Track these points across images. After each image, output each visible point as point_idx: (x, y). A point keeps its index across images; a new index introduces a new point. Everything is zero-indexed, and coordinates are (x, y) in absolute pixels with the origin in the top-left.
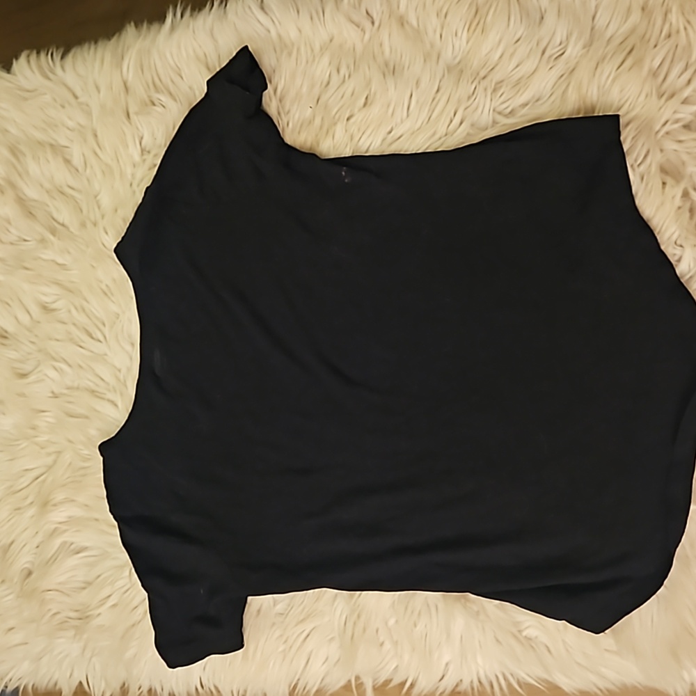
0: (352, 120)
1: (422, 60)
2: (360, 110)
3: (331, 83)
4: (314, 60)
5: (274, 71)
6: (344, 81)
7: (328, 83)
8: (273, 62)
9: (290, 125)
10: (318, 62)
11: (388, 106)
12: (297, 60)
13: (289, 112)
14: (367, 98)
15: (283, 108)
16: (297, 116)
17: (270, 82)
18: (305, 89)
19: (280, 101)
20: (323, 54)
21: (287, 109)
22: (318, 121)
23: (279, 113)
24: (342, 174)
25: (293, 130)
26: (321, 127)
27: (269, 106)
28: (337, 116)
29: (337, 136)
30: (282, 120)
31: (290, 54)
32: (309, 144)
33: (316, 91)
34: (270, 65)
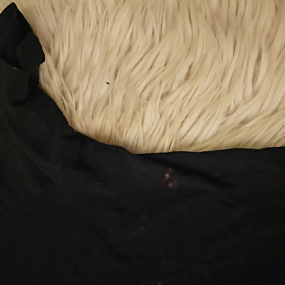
0: (170, 99)
1: (273, 9)
2: (180, 85)
3: (134, 49)
4: (107, 19)
5: (53, 36)
6: (152, 46)
7: (130, 49)
8: (52, 24)
9: (80, 107)
10: (114, 20)
11: (224, 75)
12: (83, 19)
13: (77, 89)
14: (190, 67)
15: (68, 85)
16: (88, 95)
17: (49, 51)
18: (96, 58)
19: (64, 75)
20: (119, 9)
21: (74, 85)
22: (118, 101)
23: (63, 93)
24: (165, 177)
25: (84, 114)
26: (123, 110)
27: (49, 84)
28: (145, 94)
29: (148, 121)
30: (68, 101)
31: (73, 12)
32: (107, 131)
33: (113, 60)
34: (49, 29)
